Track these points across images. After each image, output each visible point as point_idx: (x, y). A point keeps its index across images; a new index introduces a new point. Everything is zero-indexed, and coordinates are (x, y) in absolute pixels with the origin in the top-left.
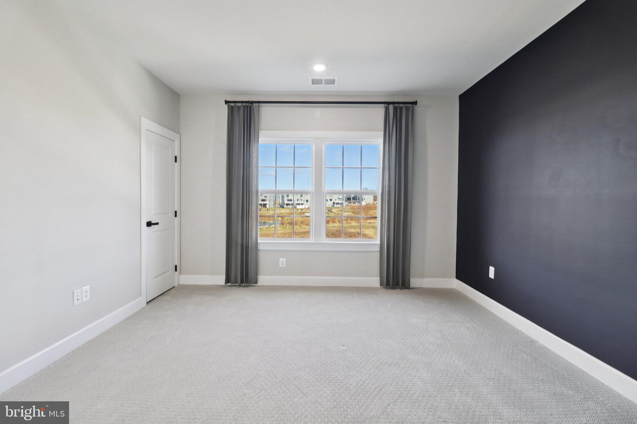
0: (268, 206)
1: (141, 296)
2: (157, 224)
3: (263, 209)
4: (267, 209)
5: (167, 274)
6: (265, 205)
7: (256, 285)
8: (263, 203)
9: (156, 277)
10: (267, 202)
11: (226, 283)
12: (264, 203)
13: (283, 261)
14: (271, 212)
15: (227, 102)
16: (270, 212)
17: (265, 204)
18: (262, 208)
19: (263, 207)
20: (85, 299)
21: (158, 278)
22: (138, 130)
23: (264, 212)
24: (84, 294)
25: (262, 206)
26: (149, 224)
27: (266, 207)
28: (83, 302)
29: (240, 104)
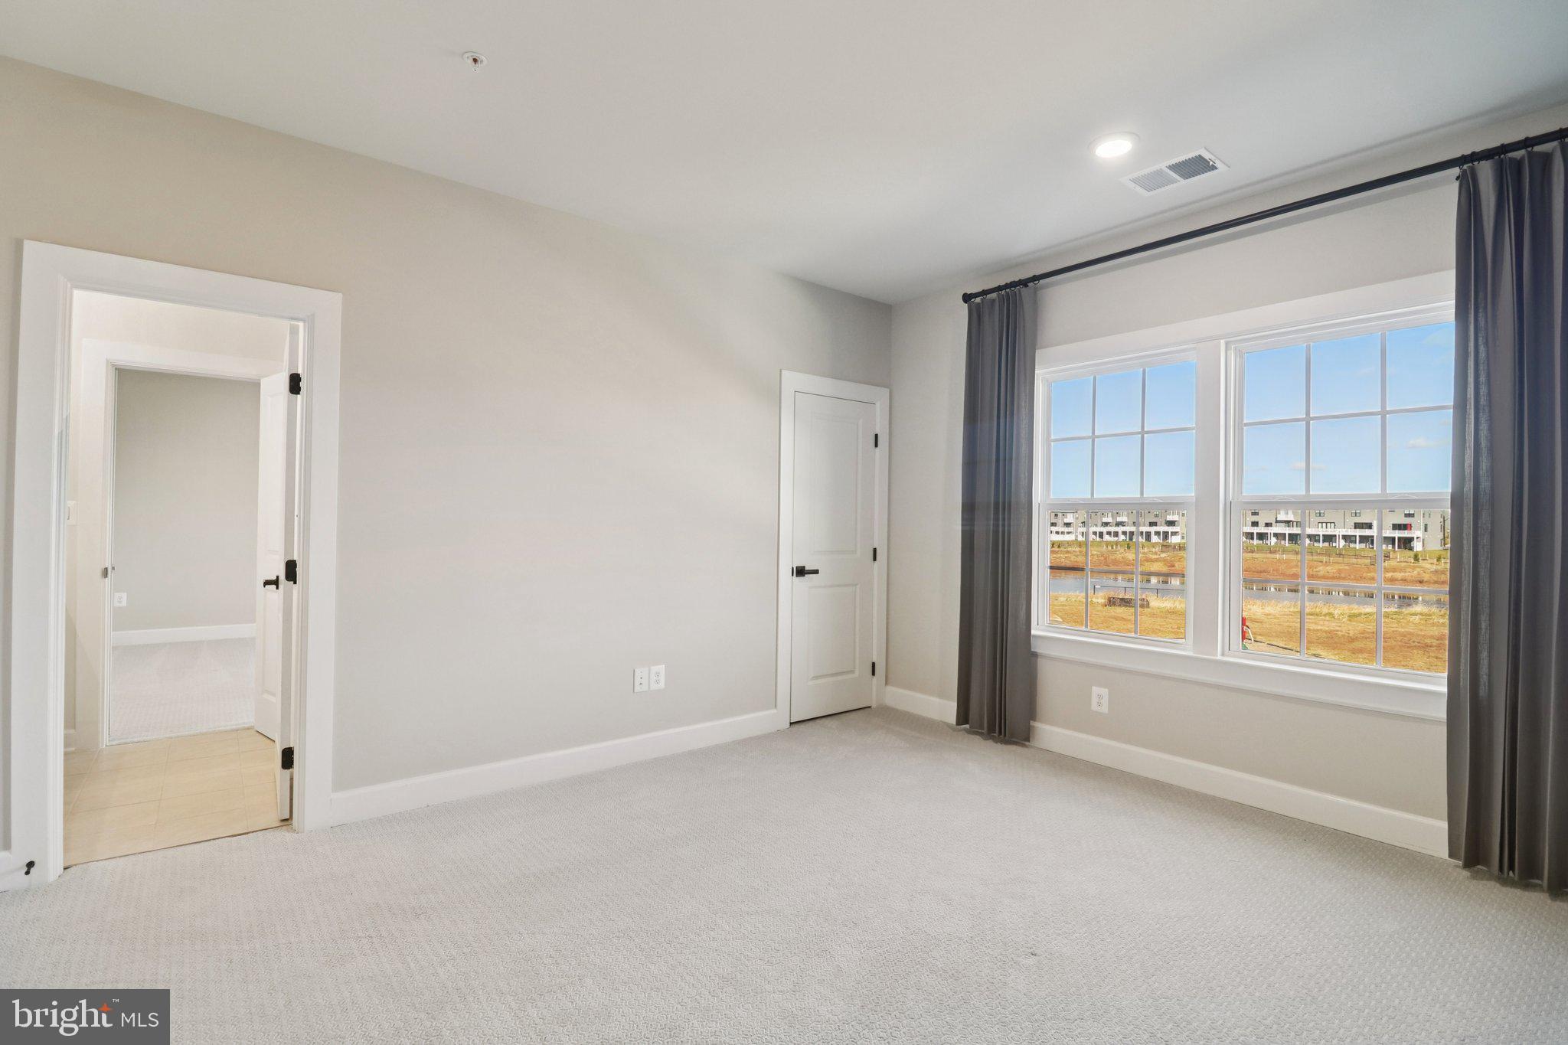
0: (1417, 546)
1: (776, 706)
2: (816, 572)
3: (1400, 555)
4: (1413, 556)
5: (850, 676)
6: (1406, 543)
7: (1027, 743)
8: (1397, 534)
9: (816, 678)
10: (1416, 533)
11: (958, 723)
12: (1405, 534)
13: (1100, 697)
14: (1428, 566)
15: (967, 298)
16: (1426, 565)
17: (1411, 540)
18: (1394, 551)
19: (1399, 547)
20: (654, 687)
21: (819, 681)
22: (774, 396)
23: (1403, 564)
24: (653, 678)
25: (1393, 544)
26: (801, 572)
27: (1411, 549)
28: (651, 689)
29: (994, 295)
